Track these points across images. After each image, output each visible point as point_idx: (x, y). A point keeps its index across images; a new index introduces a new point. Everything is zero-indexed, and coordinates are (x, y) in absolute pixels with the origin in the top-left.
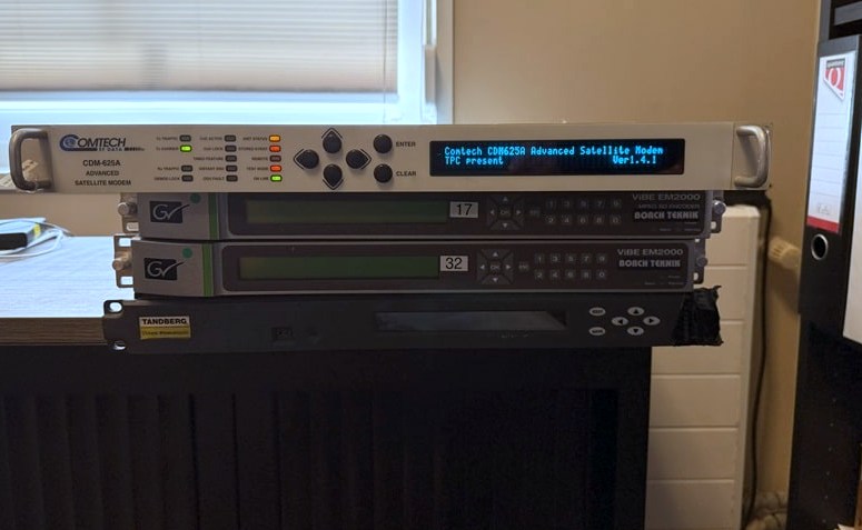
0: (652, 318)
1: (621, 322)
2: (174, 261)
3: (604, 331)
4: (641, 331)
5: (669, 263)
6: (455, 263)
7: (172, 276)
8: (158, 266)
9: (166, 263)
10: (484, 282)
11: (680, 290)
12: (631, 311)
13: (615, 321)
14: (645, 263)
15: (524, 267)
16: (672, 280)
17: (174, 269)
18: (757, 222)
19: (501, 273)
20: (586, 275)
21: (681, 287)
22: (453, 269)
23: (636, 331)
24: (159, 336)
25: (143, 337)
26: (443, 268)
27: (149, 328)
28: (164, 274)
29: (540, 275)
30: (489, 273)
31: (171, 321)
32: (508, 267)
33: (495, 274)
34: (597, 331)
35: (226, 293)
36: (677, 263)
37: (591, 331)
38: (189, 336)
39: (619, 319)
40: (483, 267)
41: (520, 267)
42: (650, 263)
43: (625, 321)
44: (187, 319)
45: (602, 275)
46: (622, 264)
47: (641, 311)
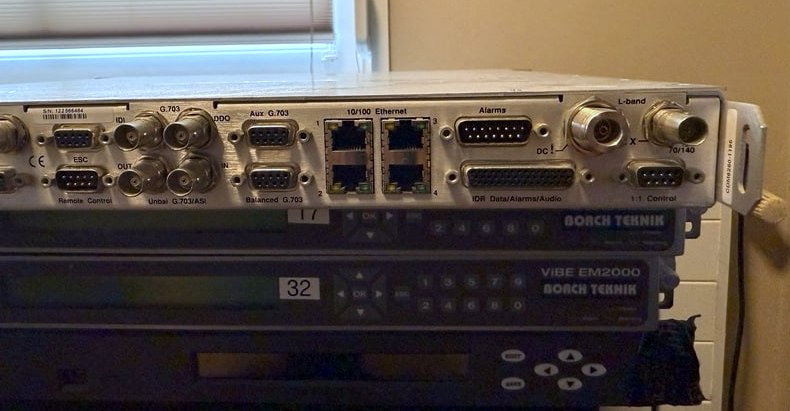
0: (595, 366)
1: (548, 371)
3: (523, 384)
4: (578, 384)
5: (619, 289)
6: (300, 288)
10: (343, 316)
11: (639, 329)
12: (563, 356)
13: (540, 370)
14: (583, 289)
15: (402, 294)
16: (625, 314)
19: (369, 302)
20: (495, 306)
21: (638, 324)
22: (298, 297)
23: (570, 384)
26: (284, 295)
29: (426, 306)
30: (351, 301)
32: (379, 294)
33: (360, 303)
34: (512, 384)
36: (632, 289)
37: (504, 384)
40: (341, 294)
41: (397, 294)
42: (590, 290)
43: (555, 370)
45: (518, 305)
46: (548, 289)
47: (578, 356)
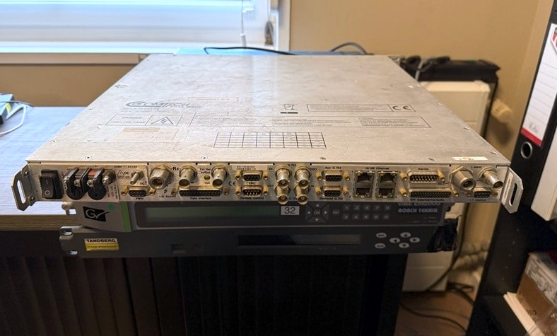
0: (416, 238)
1: (396, 241)
2: (103, 211)
3: (384, 246)
4: (407, 245)
5: (430, 210)
6: (290, 210)
7: (103, 218)
8: (93, 212)
9: (97, 211)
10: (309, 221)
11: (435, 225)
12: (403, 235)
13: (392, 240)
14: (415, 211)
15: (336, 212)
16: (431, 220)
17: (103, 216)
18: (487, 95)
19: (321, 215)
20: (376, 217)
21: (435, 223)
22: (289, 214)
23: (404, 245)
24: (98, 248)
25: (88, 250)
26: (283, 213)
27: (91, 245)
28: (97, 217)
29: (346, 217)
30: (313, 215)
31: (106, 241)
32: (325, 212)
33: (317, 216)
34: (380, 246)
35: (139, 228)
36: (436, 210)
37: (376, 246)
38: (117, 248)
39: (395, 239)
40: (309, 213)
41: (333, 213)
42: (418, 211)
43: (398, 240)
44: (116, 240)
45: (386, 217)
46: (400, 211)
47: (409, 235)
